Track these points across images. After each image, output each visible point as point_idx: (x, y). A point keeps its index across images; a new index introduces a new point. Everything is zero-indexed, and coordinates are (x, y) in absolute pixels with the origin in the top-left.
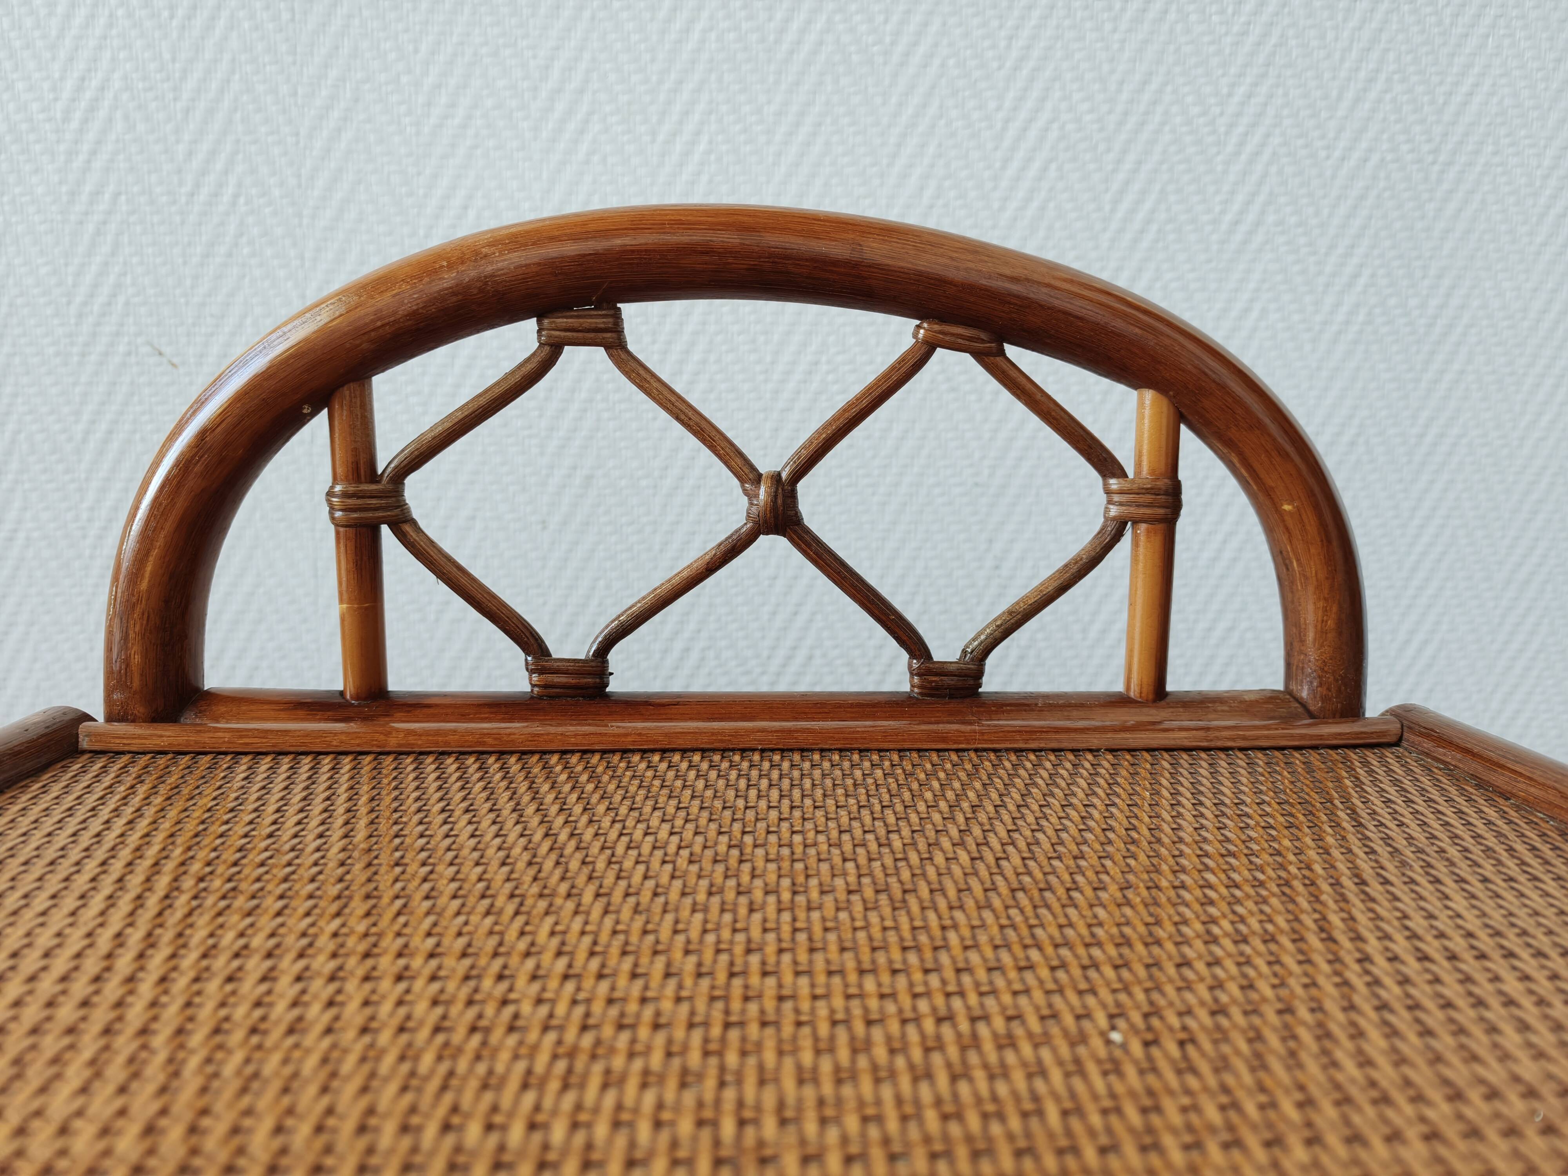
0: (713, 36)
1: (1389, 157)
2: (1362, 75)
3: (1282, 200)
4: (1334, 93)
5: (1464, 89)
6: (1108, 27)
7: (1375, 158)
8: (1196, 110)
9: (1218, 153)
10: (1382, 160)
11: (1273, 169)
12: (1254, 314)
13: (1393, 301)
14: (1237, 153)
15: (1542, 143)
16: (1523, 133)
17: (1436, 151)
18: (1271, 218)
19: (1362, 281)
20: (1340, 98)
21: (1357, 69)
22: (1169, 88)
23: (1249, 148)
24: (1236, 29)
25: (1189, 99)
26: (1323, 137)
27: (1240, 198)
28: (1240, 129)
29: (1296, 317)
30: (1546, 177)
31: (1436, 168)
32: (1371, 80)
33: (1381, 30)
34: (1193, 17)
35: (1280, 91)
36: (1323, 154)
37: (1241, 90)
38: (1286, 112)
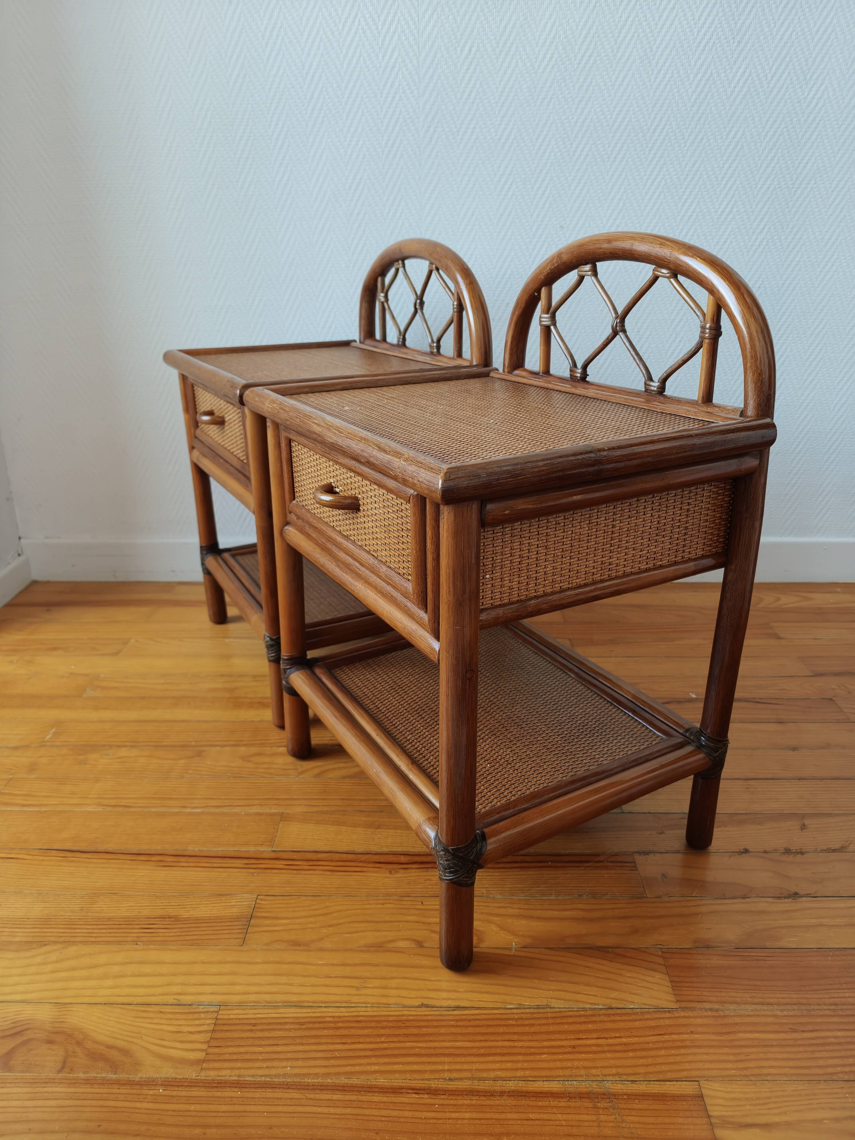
0: (553, 154)
1: (777, 186)
2: (769, 158)
3: (739, 203)
4: (759, 165)
5: (805, 161)
6: (683, 145)
7: (772, 187)
8: (711, 173)
9: (718, 188)
10: (775, 188)
11: (737, 192)
12: (728, 243)
13: (776, 237)
14: (725, 187)
15: (832, 179)
16: (825, 176)
17: (793, 184)
18: (735, 210)
19: (766, 230)
20: (761, 167)
21: (768, 156)
22: (702, 166)
23: (729, 186)
24: (726, 144)
25: (709, 169)
26: (754, 180)
27: (725, 203)
28: (726, 179)
29: (742, 244)
30: (833, 191)
31: (794, 190)
32: (772, 160)
33: (776, 142)
34: (712, 141)
35: (740, 165)
36: (754, 186)
37: (727, 165)
38: (742, 172)
